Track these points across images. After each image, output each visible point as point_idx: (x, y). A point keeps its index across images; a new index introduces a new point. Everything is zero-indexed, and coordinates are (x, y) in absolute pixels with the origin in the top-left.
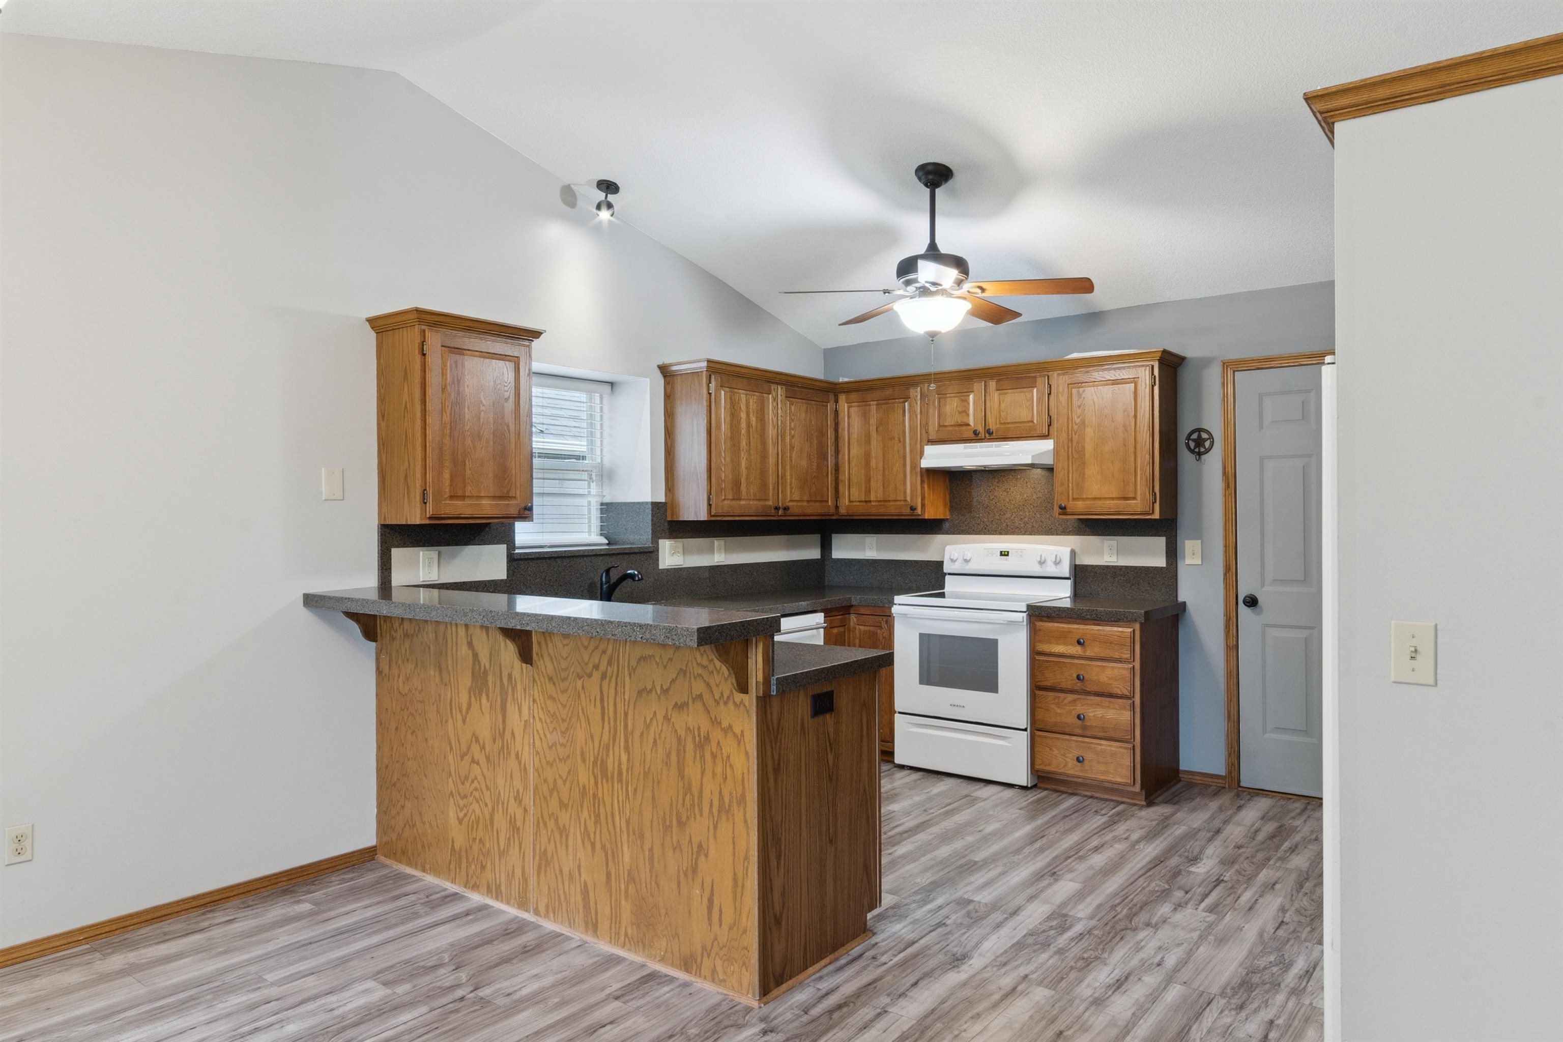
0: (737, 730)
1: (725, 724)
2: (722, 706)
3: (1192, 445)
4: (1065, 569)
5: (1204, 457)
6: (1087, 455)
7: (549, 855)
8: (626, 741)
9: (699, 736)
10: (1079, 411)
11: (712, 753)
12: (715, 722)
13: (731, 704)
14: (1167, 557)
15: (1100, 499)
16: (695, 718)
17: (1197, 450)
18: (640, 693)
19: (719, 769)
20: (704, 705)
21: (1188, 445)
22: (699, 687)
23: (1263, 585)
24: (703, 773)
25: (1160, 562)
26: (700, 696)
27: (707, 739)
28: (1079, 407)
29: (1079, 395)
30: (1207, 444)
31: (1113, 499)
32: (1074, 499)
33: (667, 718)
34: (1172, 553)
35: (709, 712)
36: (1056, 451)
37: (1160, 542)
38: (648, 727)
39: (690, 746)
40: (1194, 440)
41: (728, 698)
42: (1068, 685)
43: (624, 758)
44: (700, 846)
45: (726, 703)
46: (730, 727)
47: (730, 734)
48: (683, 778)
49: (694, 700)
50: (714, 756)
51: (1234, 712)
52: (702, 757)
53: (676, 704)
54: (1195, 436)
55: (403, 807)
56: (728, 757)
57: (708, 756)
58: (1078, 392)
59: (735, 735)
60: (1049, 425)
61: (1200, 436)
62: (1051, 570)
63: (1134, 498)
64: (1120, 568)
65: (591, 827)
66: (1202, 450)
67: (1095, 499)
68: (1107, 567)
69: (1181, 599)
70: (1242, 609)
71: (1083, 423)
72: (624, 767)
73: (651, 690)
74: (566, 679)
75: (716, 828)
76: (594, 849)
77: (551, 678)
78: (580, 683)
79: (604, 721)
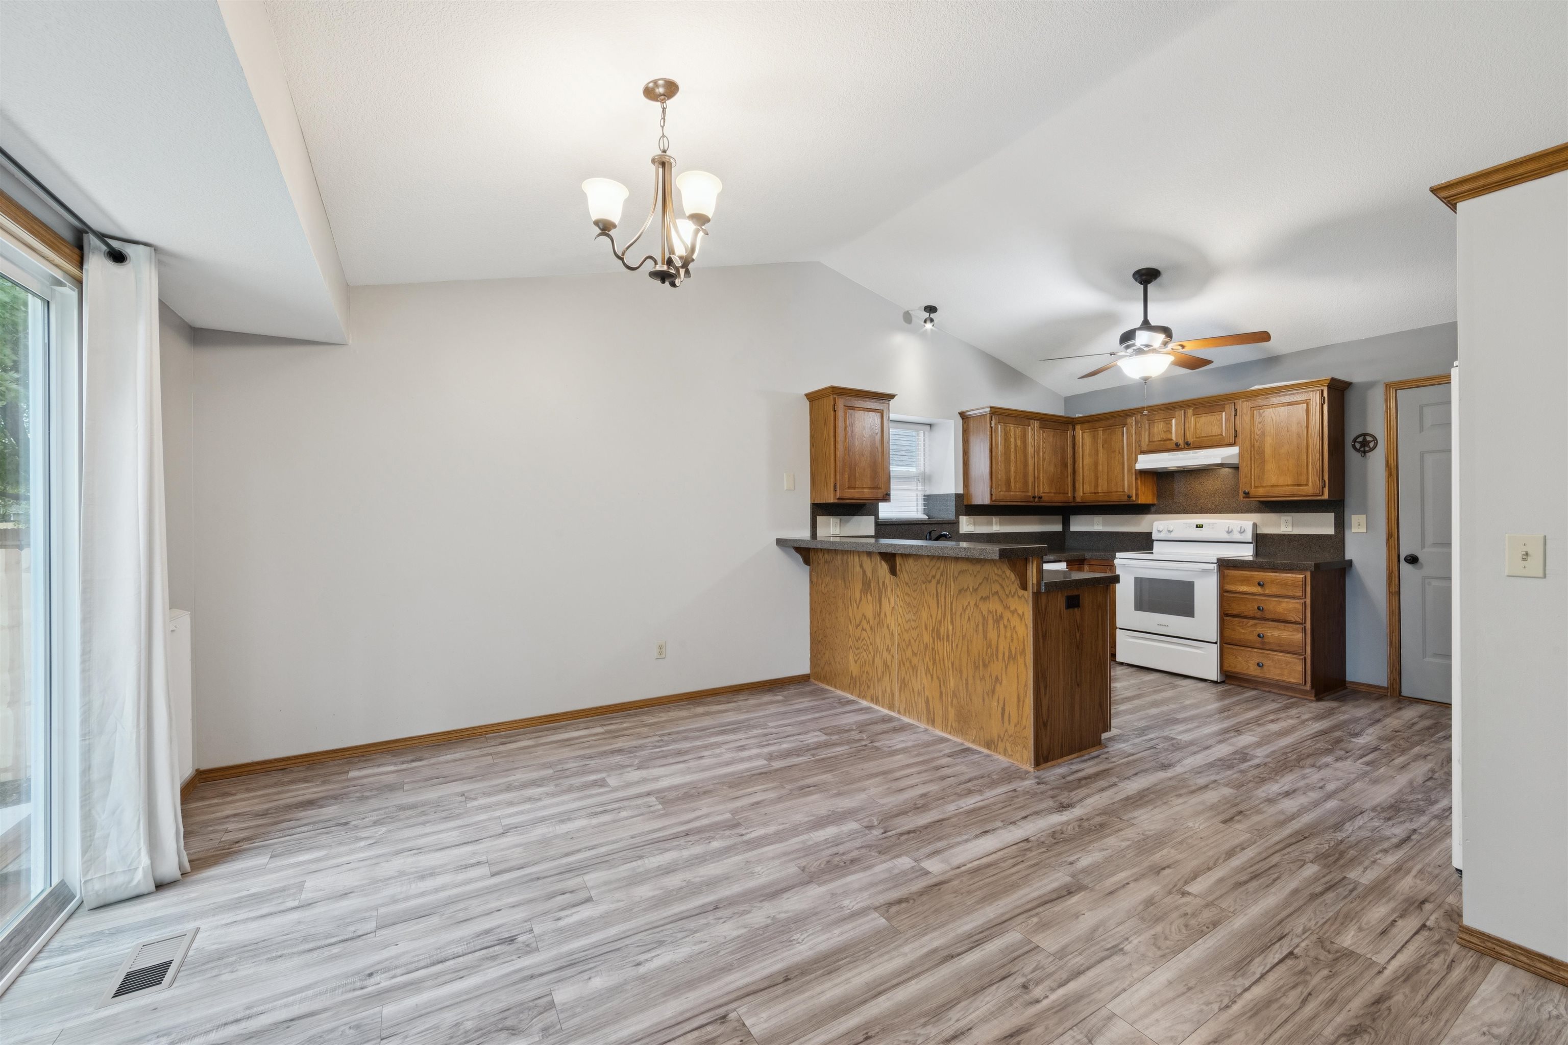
0: (1020, 612)
1: (1012, 608)
2: (1010, 598)
3: (1358, 446)
4: (1248, 536)
5: (1368, 454)
6: (1267, 456)
7: (906, 682)
8: (952, 618)
9: (996, 615)
10: (1260, 426)
11: (1004, 625)
12: (1007, 607)
13: (1016, 597)
14: (1335, 527)
15: (1277, 486)
16: (994, 605)
17: (1362, 449)
18: (960, 591)
19: (1009, 635)
20: (999, 597)
21: (1354, 447)
22: (996, 587)
23: (1423, 547)
24: (999, 636)
25: (1330, 531)
26: (997, 593)
27: (1001, 617)
28: (1260, 423)
29: (1260, 415)
30: (1372, 445)
31: (1288, 486)
32: (1255, 487)
33: (976, 605)
34: (1340, 525)
35: (1002, 602)
36: (1241, 455)
37: (1330, 517)
38: (965, 610)
39: (991, 621)
40: (1359, 442)
41: (1014, 593)
42: (1251, 614)
43: (950, 628)
44: (997, 678)
45: (1013, 597)
46: (1016, 610)
47: (1015, 615)
48: (986, 639)
49: (993, 595)
50: (1005, 627)
51: (1395, 640)
52: (998, 627)
53: (982, 597)
54: (1360, 439)
55: (824, 654)
56: (1015, 627)
57: (1002, 626)
58: (1259, 413)
59: (1018, 614)
60: (1236, 437)
61: (1365, 439)
62: (1237, 537)
63: (1307, 485)
64: (1295, 536)
65: (931, 667)
66: (1367, 449)
67: (1273, 486)
68: (1284, 535)
69: (1348, 557)
70: (1404, 566)
71: (1263, 434)
72: (950, 633)
73: (967, 589)
74: (916, 584)
75: (1006, 668)
76: (932, 678)
77: (907, 584)
78: (924, 586)
79: (938, 607)
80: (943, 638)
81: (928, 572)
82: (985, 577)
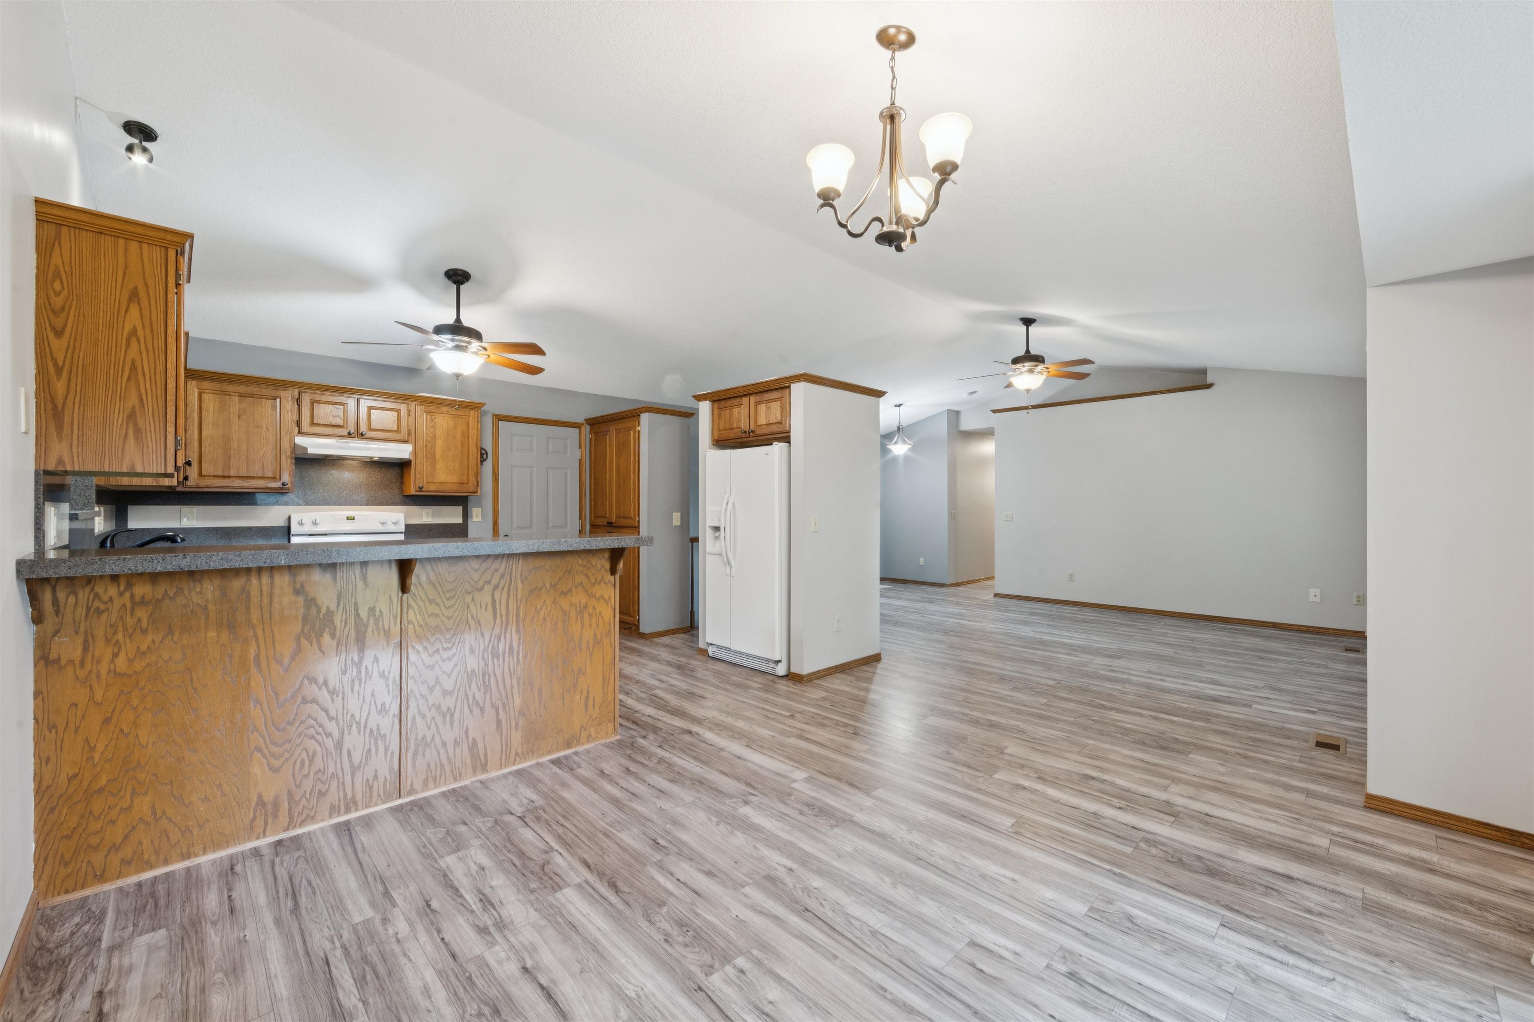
0: (606, 597)
1: (598, 595)
2: (596, 585)
8: (519, 627)
9: (580, 606)
11: (589, 614)
12: (592, 596)
13: (602, 584)
16: (579, 598)
18: (531, 591)
19: (594, 621)
20: (584, 588)
22: (580, 578)
26: (581, 583)
27: (586, 607)
33: (554, 602)
35: (587, 591)
38: (539, 612)
39: (573, 614)
41: (601, 580)
43: (516, 639)
45: (599, 584)
46: (602, 596)
47: (601, 600)
49: (576, 587)
50: (590, 615)
52: (582, 619)
53: (563, 592)
56: (600, 613)
57: (586, 616)
59: (605, 599)
73: (541, 588)
74: (453, 597)
75: (591, 655)
76: (482, 710)
77: (431, 601)
78: (468, 599)
79: (495, 618)
80: (504, 655)
81: (476, 576)
82: (567, 570)
